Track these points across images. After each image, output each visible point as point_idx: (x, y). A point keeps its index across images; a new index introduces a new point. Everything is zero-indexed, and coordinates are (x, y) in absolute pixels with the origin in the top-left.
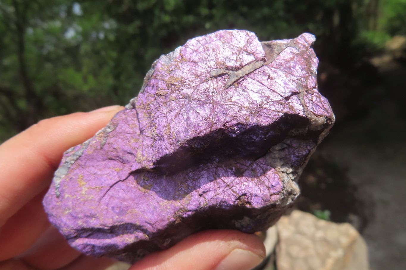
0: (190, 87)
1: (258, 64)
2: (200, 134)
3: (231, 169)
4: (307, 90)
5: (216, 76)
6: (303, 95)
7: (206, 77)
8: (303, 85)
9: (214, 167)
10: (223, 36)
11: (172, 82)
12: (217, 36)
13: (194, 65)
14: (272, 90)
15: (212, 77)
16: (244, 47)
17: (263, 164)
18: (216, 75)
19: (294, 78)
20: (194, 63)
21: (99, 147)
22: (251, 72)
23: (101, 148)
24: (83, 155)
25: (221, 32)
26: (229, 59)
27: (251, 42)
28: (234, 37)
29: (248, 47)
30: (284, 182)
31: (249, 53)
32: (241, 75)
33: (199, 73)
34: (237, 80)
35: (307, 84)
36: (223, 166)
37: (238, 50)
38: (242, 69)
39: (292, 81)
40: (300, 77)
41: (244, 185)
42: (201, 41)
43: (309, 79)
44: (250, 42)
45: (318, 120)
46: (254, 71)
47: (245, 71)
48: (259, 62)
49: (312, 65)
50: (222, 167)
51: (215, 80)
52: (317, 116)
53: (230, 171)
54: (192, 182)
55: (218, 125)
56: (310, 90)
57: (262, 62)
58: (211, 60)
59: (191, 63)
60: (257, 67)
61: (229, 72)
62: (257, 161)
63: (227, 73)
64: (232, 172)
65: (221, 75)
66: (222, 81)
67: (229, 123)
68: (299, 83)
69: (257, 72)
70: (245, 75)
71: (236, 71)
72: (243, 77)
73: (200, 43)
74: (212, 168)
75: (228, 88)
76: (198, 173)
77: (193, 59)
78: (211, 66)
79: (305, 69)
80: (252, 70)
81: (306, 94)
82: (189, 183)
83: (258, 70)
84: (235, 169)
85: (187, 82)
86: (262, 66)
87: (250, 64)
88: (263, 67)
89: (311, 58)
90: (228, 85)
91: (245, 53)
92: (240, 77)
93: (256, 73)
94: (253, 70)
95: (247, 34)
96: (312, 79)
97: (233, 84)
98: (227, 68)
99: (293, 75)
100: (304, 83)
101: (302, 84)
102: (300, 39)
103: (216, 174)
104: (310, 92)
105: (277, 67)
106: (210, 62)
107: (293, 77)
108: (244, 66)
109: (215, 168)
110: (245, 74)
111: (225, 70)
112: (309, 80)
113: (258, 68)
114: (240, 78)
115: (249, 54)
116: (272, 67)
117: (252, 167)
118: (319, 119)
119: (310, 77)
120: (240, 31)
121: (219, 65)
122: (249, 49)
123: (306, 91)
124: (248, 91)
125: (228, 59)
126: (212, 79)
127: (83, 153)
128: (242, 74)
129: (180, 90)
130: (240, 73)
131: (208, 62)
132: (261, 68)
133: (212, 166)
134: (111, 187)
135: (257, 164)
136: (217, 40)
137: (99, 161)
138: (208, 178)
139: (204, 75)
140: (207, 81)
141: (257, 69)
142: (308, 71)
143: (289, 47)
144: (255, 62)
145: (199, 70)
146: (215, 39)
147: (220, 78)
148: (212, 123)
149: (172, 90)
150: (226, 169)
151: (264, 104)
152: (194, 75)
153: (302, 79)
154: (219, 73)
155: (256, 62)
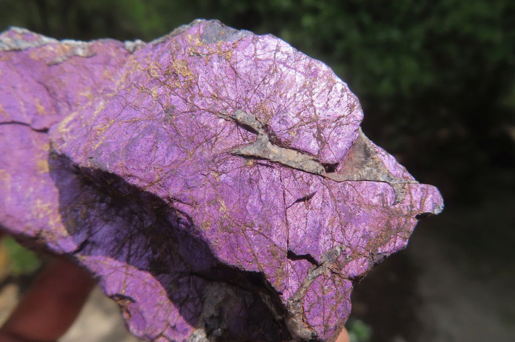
0: (189, 101)
1: (312, 166)
2: (128, 179)
3: (154, 253)
4: (337, 272)
5: (240, 123)
6: (321, 272)
7: (226, 109)
8: (339, 260)
9: (138, 227)
10: (317, 76)
11: (178, 69)
12: (309, 66)
13: (230, 77)
14: (287, 220)
15: (233, 118)
16: (324, 121)
17: (196, 288)
18: (241, 120)
19: (339, 236)
20: (234, 74)
21: (48, 61)
22: (289, 167)
23: (49, 65)
24: (24, 52)
25: (323, 68)
26: (284, 117)
27: (341, 124)
28: (329, 92)
29: (330, 127)
30: (194, 339)
31: (321, 136)
32: (271, 157)
33: (224, 94)
34: (260, 158)
35: (347, 263)
36: (150, 238)
37: (310, 117)
38: (283, 149)
39: (329, 238)
40: (349, 243)
41: (144, 288)
42: (282, 53)
43: (358, 259)
44: (341, 122)
45: (299, 328)
46: (297, 169)
47: (283, 155)
48: (317, 164)
49: (388, 244)
50: (147, 238)
51: (233, 125)
52: (303, 321)
53: (151, 252)
54: (96, 216)
55: (163, 190)
56: (339, 275)
57: (322, 167)
58: (260, 92)
59: (230, 69)
60: (305, 168)
61: (262, 135)
62: (195, 277)
63: (257, 133)
64: (150, 257)
65: (248, 128)
66: (240, 137)
67: (181, 205)
68: (336, 251)
69: (298, 175)
70: (277, 162)
71: (272, 143)
72: (272, 162)
73: (275, 54)
74: (135, 226)
75: (234, 155)
76: (113, 212)
77: (239, 68)
78: (250, 100)
79: (370, 240)
80: (294, 166)
81: (327, 276)
82: (92, 213)
83: (302, 173)
84: (159, 258)
85: (195, 90)
86: (314, 174)
87: (303, 154)
88: (314, 176)
89: (398, 234)
90: (239, 152)
91: (315, 130)
92: (266, 157)
93: (294, 175)
94: (296, 166)
95: (351, 107)
96: (362, 264)
97: (248, 157)
98: (266, 127)
99: (343, 231)
100: (344, 259)
101: (338, 257)
102: (419, 190)
103: (131, 238)
104: (337, 279)
105: (336, 196)
106: (255, 95)
107: (340, 233)
108: (290, 148)
109: (139, 229)
110: (277, 160)
111: (260, 126)
112: (357, 261)
113: (305, 172)
114: (265, 159)
115: (319, 139)
116: (329, 188)
117: (179, 277)
118: (301, 329)
119: (364, 258)
120: (349, 92)
121: (261, 111)
122: (327, 131)
123: (332, 272)
124: (256, 187)
125: (282, 115)
126: (229, 121)
127: (27, 49)
128: (274, 157)
129: (173, 92)
130: (275, 151)
131: (253, 92)
132: (309, 175)
133: (138, 224)
134: (13, 122)
135: (189, 281)
136: (302, 73)
137: (33, 77)
138: (117, 232)
139: (225, 104)
140: (220, 116)
141: (303, 171)
142: (371, 246)
143: (389, 184)
144: (312, 158)
145: (229, 90)
146: (301, 69)
147: (242, 131)
148: (156, 180)
149: (165, 81)
150: (149, 246)
151: (253, 230)
152: (214, 91)
153: (348, 250)
154: (247, 122)
155: (313, 160)
